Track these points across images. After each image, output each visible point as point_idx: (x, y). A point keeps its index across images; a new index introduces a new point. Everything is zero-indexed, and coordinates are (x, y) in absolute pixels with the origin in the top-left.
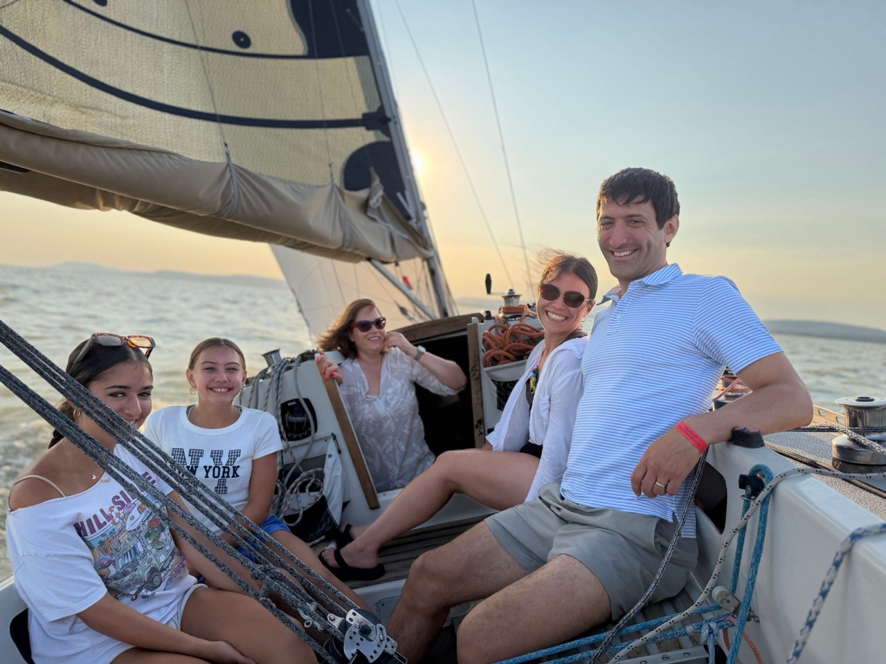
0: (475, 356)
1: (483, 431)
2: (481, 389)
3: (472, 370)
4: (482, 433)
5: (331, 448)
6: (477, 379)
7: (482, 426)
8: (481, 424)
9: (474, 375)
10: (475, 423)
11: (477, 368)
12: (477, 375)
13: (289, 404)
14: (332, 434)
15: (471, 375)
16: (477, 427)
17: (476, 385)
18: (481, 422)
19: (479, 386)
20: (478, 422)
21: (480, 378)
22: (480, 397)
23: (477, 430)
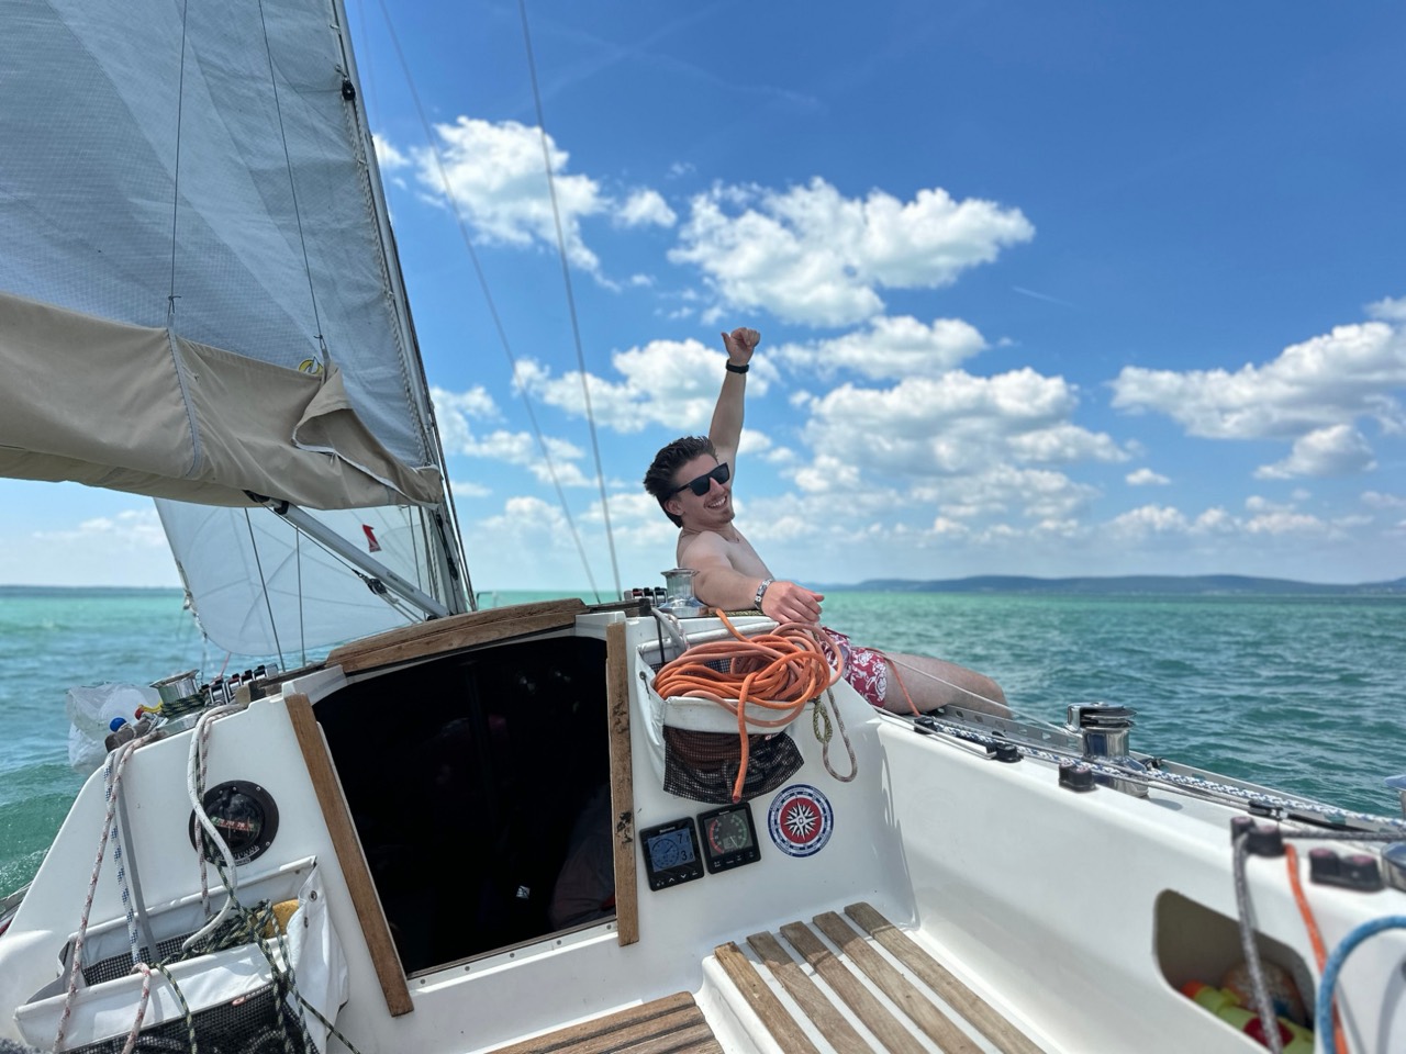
1: (631, 836)
2: (630, 751)
3: (615, 713)
4: (628, 840)
6: (623, 730)
7: (631, 825)
8: (628, 821)
9: (619, 722)
10: (616, 819)
11: (624, 710)
12: (624, 722)
15: (611, 724)
16: (620, 827)
17: (622, 743)
18: (628, 817)
19: (626, 744)
20: (622, 818)
21: (629, 729)
22: (628, 766)
23: (621, 834)
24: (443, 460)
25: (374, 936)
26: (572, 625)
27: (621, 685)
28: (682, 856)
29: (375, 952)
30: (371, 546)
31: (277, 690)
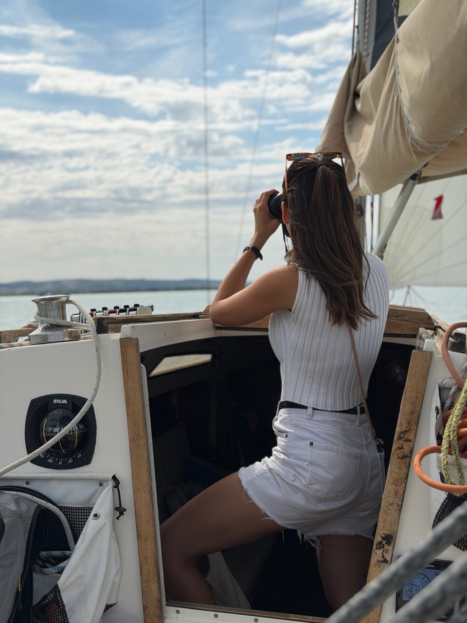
0: (412, 413)
1: (388, 558)
2: (406, 478)
3: (400, 438)
4: (386, 561)
5: (103, 504)
6: (404, 457)
7: (390, 548)
8: (389, 543)
9: (401, 448)
10: (378, 538)
11: (411, 437)
12: (406, 449)
13: (55, 401)
14: (114, 478)
15: (394, 447)
16: (380, 546)
17: (400, 468)
18: (388, 539)
19: (405, 470)
20: (383, 538)
21: (410, 457)
22: (401, 492)
23: (379, 552)
25: (146, 558)
26: (414, 336)
29: (144, 572)
31: (118, 330)
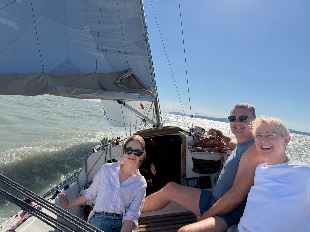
1: (185, 179)
2: (185, 162)
3: (183, 155)
4: (184, 180)
7: (185, 177)
10: (182, 175)
11: (185, 154)
12: (184, 157)
15: (182, 157)
18: (184, 175)
19: (185, 161)
21: (185, 158)
23: (183, 178)
24: (157, 93)
27: (184, 149)
28: (195, 184)
30: (142, 108)
